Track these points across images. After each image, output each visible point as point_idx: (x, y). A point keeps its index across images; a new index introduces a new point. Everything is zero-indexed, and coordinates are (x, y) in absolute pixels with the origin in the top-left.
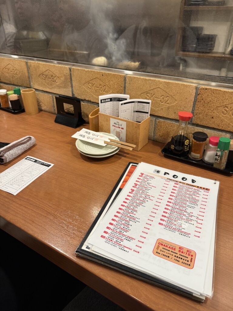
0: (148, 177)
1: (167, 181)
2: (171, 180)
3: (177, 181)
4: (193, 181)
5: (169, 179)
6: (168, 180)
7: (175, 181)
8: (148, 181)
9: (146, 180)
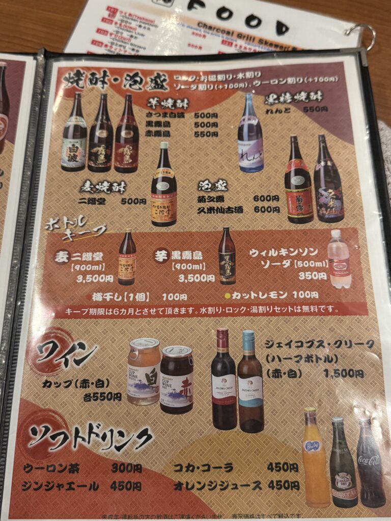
0: (134, 24)
1: (197, 34)
2: (210, 28)
3: (228, 33)
4: (281, 28)
5: (205, 25)
6: (202, 31)
7: (223, 31)
8: (133, 41)
9: (126, 34)
